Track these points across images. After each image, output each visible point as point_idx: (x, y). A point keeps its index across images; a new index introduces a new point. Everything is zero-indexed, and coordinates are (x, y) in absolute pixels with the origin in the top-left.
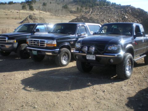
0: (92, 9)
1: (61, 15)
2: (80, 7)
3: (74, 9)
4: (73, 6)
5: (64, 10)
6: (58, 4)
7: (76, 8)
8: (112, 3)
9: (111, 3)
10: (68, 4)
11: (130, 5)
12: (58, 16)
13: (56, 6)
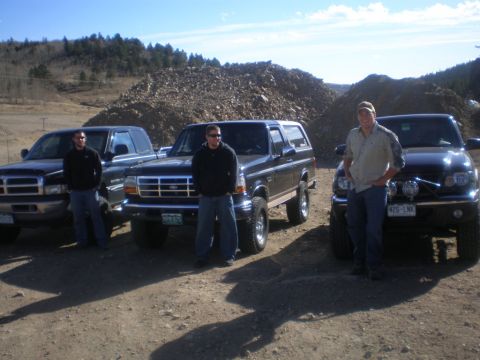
0: (154, 76)
1: (30, 101)
2: (88, 73)
3: (70, 79)
4: (64, 68)
5: (37, 81)
6: (13, 62)
7: (78, 76)
8: (192, 57)
9: (188, 56)
10: (49, 62)
11: (269, 62)
12: (20, 104)
13: (7, 69)
